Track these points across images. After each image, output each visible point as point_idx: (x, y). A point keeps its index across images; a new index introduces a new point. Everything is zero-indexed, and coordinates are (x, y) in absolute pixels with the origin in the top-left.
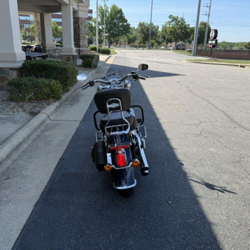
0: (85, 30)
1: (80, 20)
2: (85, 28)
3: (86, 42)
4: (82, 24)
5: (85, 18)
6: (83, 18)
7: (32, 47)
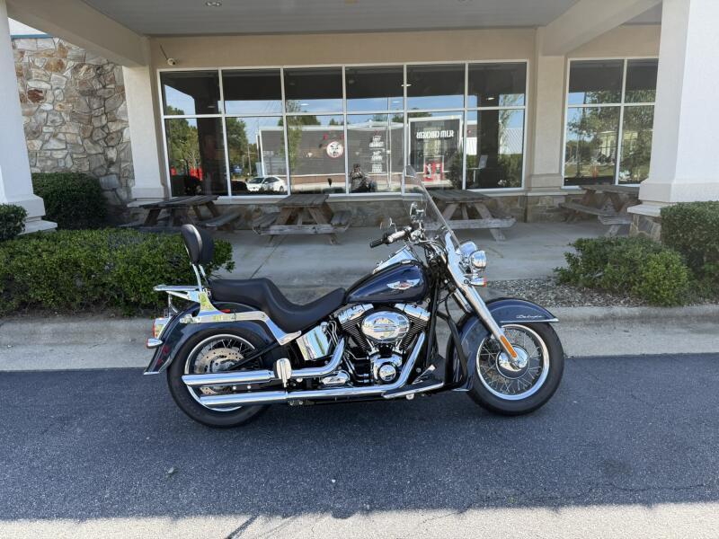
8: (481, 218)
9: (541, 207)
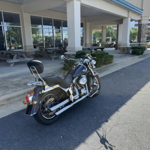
0: (145, 31)
1: (142, 26)
2: (145, 30)
3: (145, 39)
4: (143, 28)
5: (146, 24)
6: (144, 24)
7: (114, 44)
8: (24, 58)
9: (30, 55)
